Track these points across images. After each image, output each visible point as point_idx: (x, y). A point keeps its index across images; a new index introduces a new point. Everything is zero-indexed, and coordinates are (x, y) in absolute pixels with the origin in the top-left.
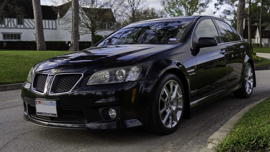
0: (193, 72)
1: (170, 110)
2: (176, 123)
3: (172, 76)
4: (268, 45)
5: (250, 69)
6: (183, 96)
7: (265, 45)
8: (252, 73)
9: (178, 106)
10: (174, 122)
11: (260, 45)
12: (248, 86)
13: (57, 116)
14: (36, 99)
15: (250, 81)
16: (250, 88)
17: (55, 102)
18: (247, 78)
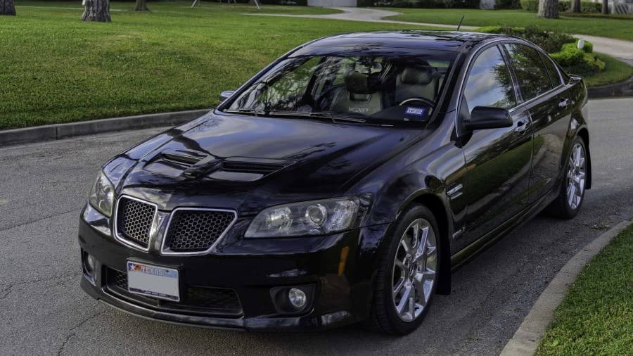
0: (459, 191)
1: (411, 280)
2: (421, 308)
3: (416, 209)
4: (624, 8)
5: (579, 150)
6: (437, 247)
7: (616, 9)
8: (583, 159)
9: (426, 271)
10: (417, 305)
11: (603, 6)
12: (573, 189)
13: (178, 300)
14: (127, 261)
15: (577, 179)
16: (578, 193)
17: (176, 270)
18: (571, 171)
